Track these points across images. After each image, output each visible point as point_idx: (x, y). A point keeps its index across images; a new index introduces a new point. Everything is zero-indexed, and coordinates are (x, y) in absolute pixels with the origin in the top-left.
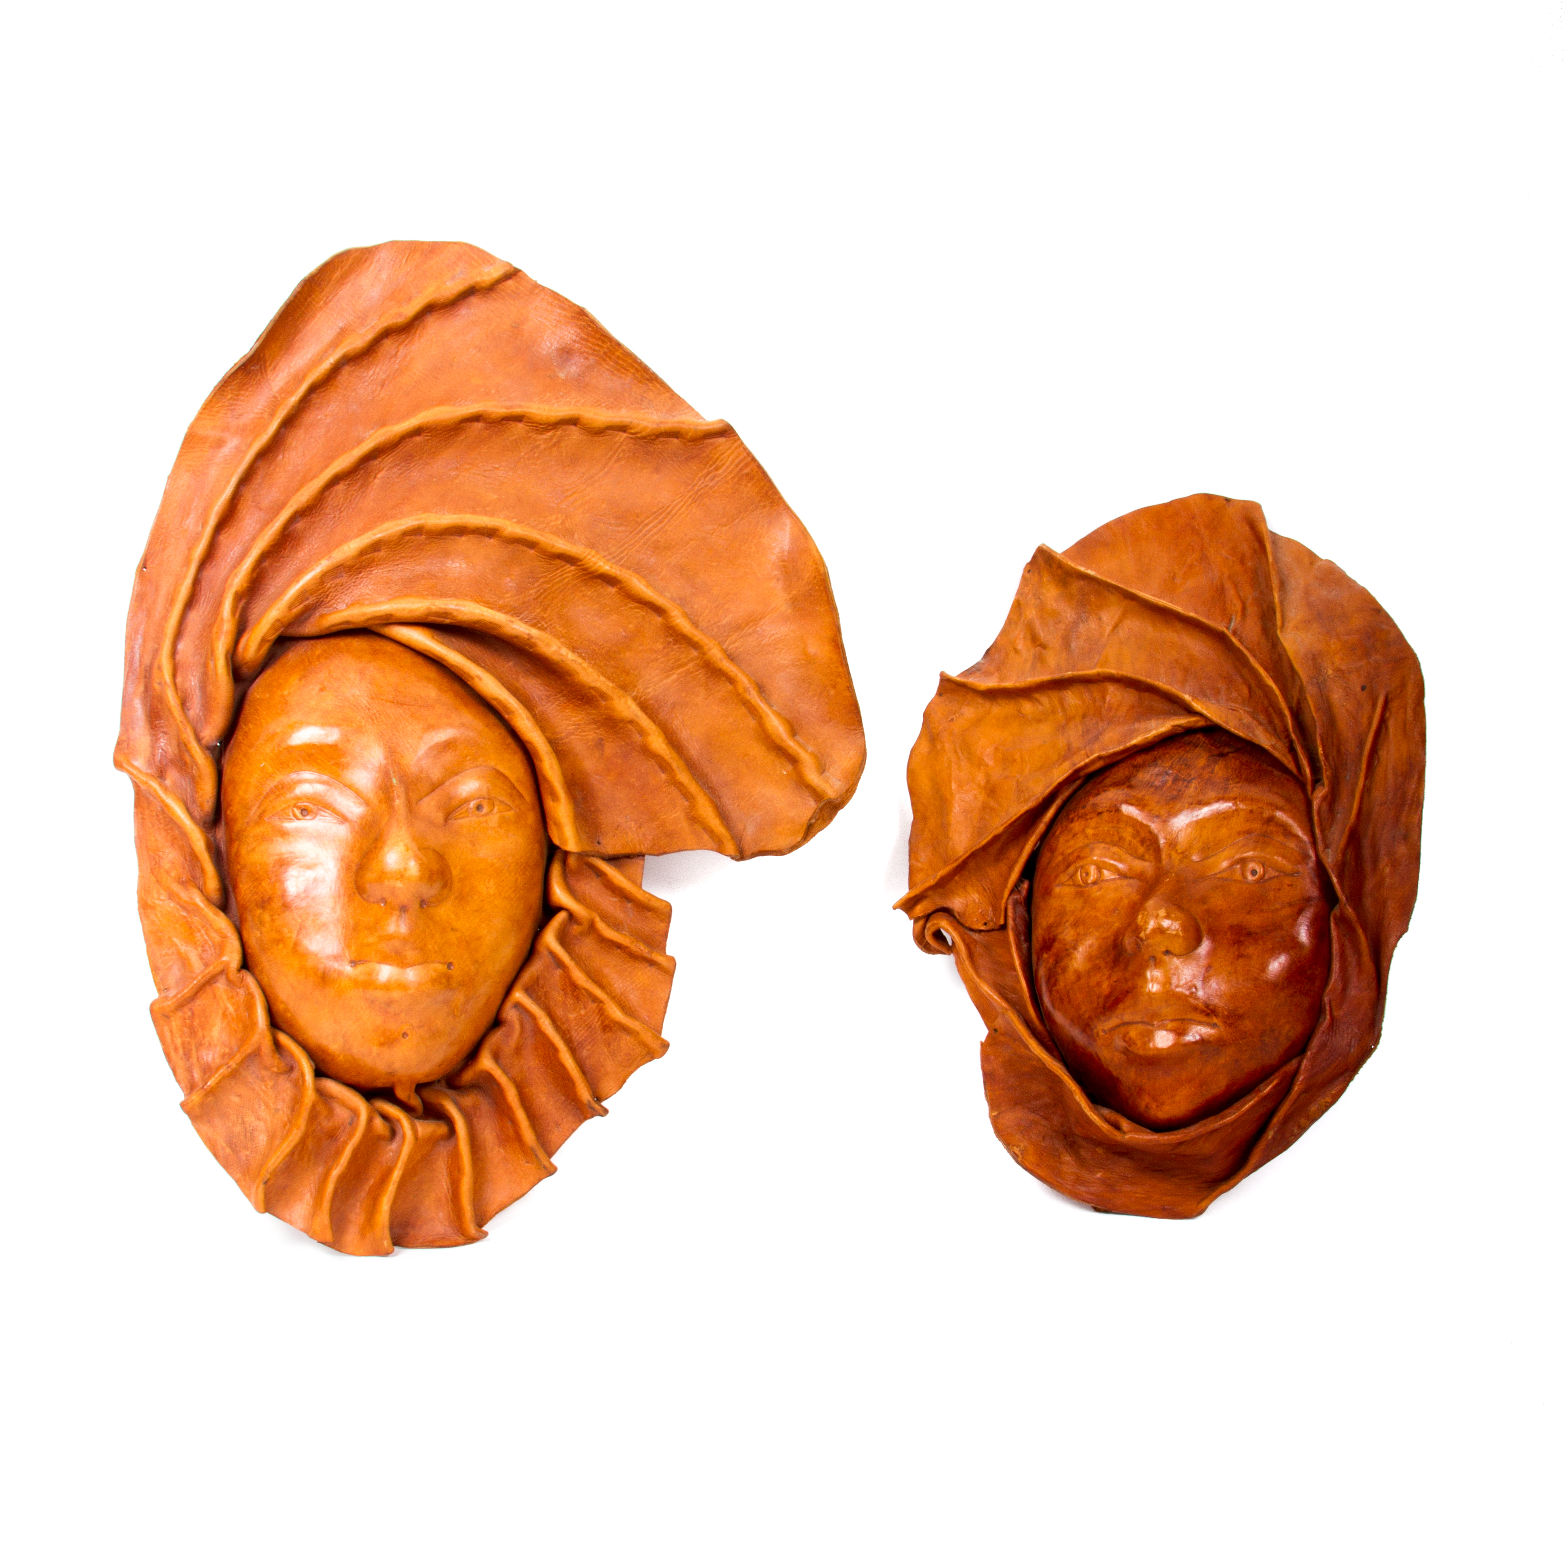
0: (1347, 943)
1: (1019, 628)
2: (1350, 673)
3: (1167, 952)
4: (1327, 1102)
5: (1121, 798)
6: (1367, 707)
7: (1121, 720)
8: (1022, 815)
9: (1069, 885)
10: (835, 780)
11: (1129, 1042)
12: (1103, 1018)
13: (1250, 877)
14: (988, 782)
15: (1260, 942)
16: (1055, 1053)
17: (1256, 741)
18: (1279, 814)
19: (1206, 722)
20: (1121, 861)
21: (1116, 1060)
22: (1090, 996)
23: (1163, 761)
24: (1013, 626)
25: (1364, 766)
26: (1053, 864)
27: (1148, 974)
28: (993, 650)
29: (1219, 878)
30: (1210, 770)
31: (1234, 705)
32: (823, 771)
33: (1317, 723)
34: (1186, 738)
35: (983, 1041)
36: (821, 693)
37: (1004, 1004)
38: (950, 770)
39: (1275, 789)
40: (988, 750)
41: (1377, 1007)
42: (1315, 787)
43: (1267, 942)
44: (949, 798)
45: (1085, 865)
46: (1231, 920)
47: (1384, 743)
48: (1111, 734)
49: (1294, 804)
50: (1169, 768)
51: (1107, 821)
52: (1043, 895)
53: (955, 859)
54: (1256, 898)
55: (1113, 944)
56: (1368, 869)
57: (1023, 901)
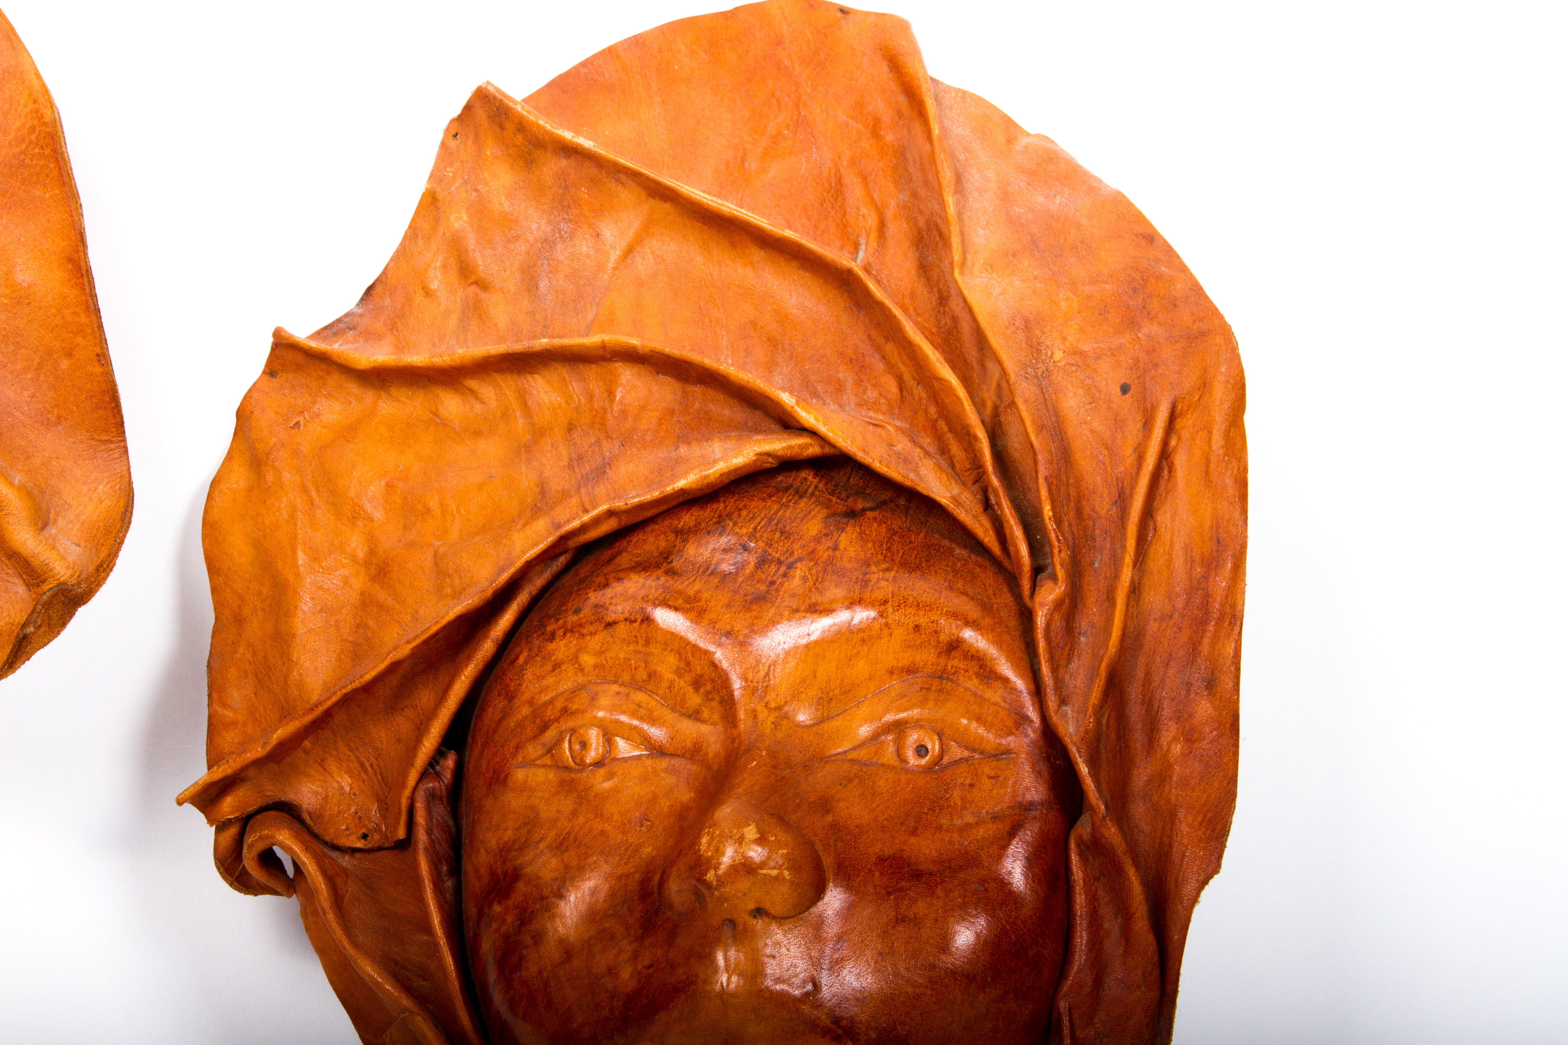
0: (1101, 893)
1: (434, 247)
2: (1098, 357)
3: (759, 912)
5: (654, 594)
6: (1134, 428)
7: (648, 438)
8: (450, 624)
9: (544, 766)
10: (68, 543)
13: (913, 760)
14: (372, 552)
15: (939, 892)
17: (922, 489)
18: (968, 634)
19: (822, 447)
20: (652, 721)
22: (594, 995)
23: (735, 524)
24: (420, 243)
25: (1131, 542)
26: (512, 722)
27: (720, 956)
28: (379, 289)
29: (851, 760)
30: (830, 544)
31: (872, 414)
32: (45, 525)
33: (1040, 457)
34: (780, 478)
36: (40, 366)
37: (406, 1001)
38: (295, 524)
39: (960, 585)
40: (373, 488)
41: (1159, 1022)
42: (1039, 577)
43: (951, 891)
44: (291, 581)
45: (581, 727)
46: (879, 845)
47: (1165, 498)
48: (631, 465)
49: (1001, 618)
50: (749, 537)
51: (624, 640)
52: (490, 784)
53: (307, 706)
54: (926, 801)
55: (641, 889)
56: (1138, 746)
57: (444, 792)
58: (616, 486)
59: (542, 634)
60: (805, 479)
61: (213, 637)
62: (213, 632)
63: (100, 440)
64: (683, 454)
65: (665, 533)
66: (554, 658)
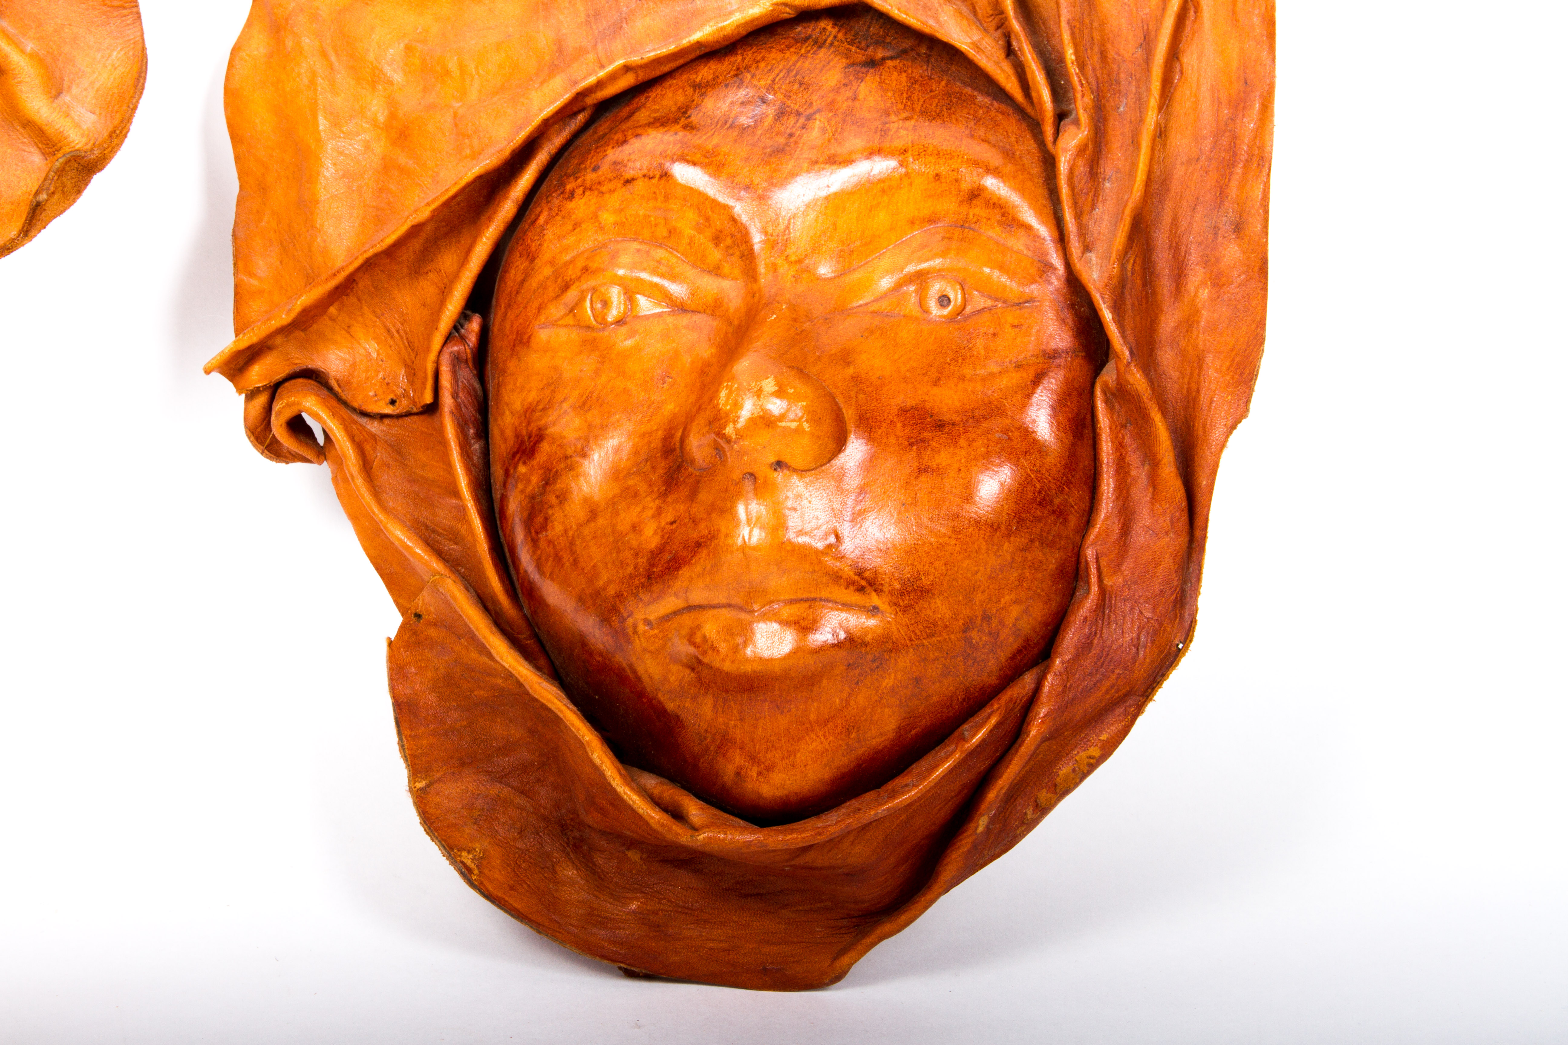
0: (1128, 440)
3: (779, 465)
4: (1090, 757)
5: (673, 149)
8: (468, 185)
9: (566, 326)
10: (83, 111)
11: (707, 646)
12: (646, 597)
13: (936, 311)
14: (392, 116)
15: (962, 442)
16: (542, 662)
18: (990, 182)
20: (673, 277)
21: (672, 679)
22: (618, 551)
23: (753, 76)
25: (1156, 85)
26: (533, 283)
27: (741, 510)
29: (873, 312)
30: (849, 94)
32: (59, 93)
34: (799, 29)
35: (393, 639)
37: (437, 565)
38: (316, 90)
39: (981, 132)
40: (391, 51)
41: (1188, 568)
42: (1062, 123)
43: (974, 440)
44: (313, 147)
45: (601, 285)
46: (902, 396)
47: (1192, 39)
48: (647, 19)
49: (1023, 165)
50: (768, 89)
51: (643, 196)
52: (514, 346)
53: (330, 272)
54: (949, 352)
55: (664, 446)
56: (1165, 292)
57: (470, 356)
58: (632, 41)
59: (562, 193)
60: (824, 29)
61: (238, 205)
62: (238, 201)
63: (112, 6)
64: (699, 6)
65: (683, 88)
66: (573, 217)
